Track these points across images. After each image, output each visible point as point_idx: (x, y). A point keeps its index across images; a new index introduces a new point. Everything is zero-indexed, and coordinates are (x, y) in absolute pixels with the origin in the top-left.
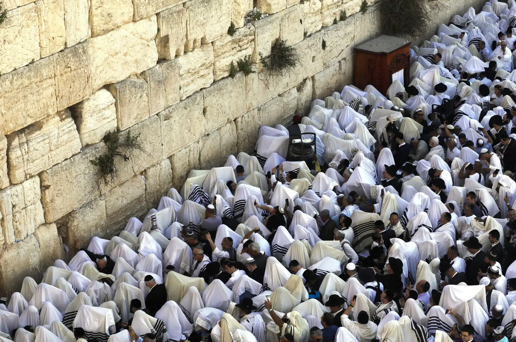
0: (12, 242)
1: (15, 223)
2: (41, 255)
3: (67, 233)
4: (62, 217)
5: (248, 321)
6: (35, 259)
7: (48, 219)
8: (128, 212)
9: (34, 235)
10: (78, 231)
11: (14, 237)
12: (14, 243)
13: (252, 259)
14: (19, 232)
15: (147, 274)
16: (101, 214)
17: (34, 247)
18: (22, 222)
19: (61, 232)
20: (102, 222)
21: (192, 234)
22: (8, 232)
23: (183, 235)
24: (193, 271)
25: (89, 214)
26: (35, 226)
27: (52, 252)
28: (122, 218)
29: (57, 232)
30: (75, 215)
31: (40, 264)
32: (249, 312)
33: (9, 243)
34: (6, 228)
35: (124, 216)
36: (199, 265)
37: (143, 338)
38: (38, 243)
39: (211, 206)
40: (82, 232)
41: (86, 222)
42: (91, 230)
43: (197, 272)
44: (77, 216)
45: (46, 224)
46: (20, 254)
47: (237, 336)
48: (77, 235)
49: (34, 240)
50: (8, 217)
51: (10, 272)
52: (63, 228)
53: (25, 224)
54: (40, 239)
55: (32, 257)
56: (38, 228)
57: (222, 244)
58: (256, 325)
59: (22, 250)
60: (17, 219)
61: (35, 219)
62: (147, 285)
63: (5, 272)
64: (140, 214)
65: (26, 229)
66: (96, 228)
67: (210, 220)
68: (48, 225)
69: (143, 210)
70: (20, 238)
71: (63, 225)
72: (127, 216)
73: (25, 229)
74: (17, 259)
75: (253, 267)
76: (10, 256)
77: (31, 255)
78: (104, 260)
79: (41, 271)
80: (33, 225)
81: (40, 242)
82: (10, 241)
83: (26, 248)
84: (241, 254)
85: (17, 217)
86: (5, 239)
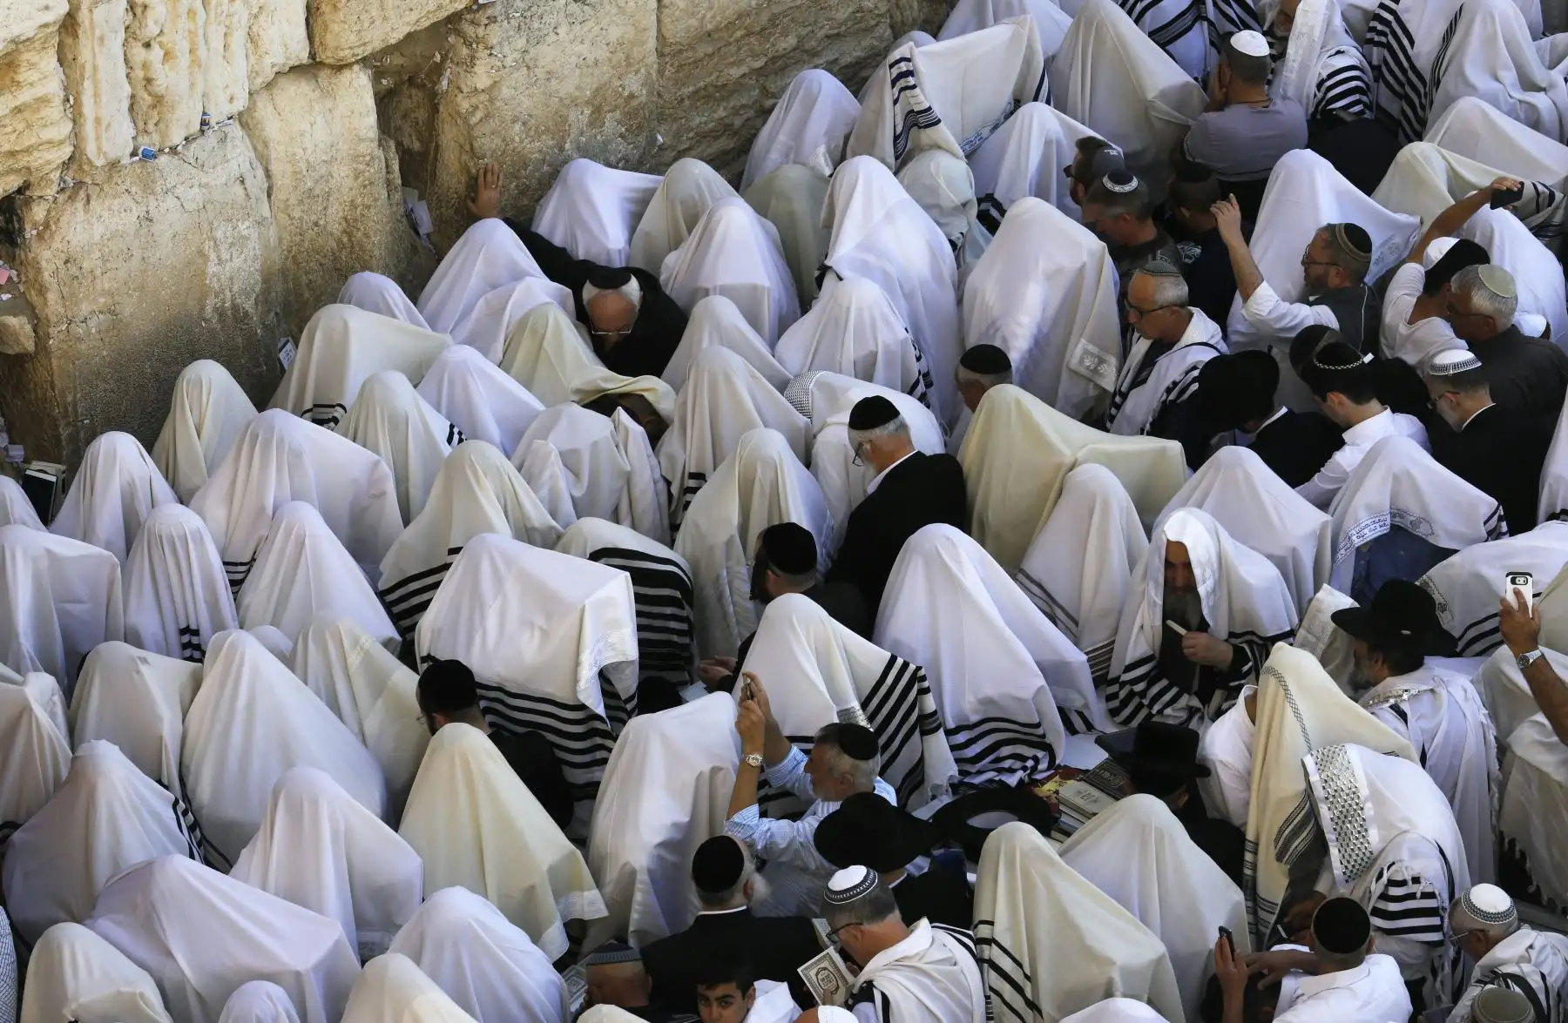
0: (112, 156)
1: (138, 53)
2: (273, 241)
3: (429, 131)
4: (409, 36)
5: (1403, 716)
6: (237, 262)
7: (330, 39)
8: (785, 34)
9: (244, 125)
10: (493, 124)
11: (127, 129)
12: (126, 161)
13: (1470, 355)
14: (158, 101)
15: (862, 391)
16: (631, 33)
17: (239, 189)
18: (182, 46)
19: (397, 120)
20: (633, 84)
21: (1127, 188)
22: (96, 95)
23: (1081, 188)
24: (1124, 396)
25: (562, 31)
26: (253, 74)
27: (336, 228)
28: (744, 69)
29: (372, 119)
30: (481, 31)
31: (266, 291)
32: (1408, 663)
33: (99, 162)
34: (88, 72)
35: (755, 56)
36: (1163, 361)
37: (806, 752)
38: (260, 173)
39: (1252, 43)
40: (518, 127)
41: (540, 73)
42: (565, 119)
43: (1143, 402)
44: (494, 41)
45: (313, 67)
46: (156, 228)
47: (1343, 783)
48: (487, 143)
49: (240, 153)
50: (100, 13)
51: (92, 323)
52: (411, 100)
53: (195, 62)
54: (277, 153)
55: (223, 248)
56: (269, 86)
57: (1308, 261)
58: (1447, 734)
59: (170, 202)
60: (152, 29)
61: (252, 38)
62: (858, 450)
63: (57, 324)
64: (852, 51)
65: (199, 89)
66: (597, 110)
67: (1236, 120)
68: (324, 74)
69: (868, 30)
70: (164, 136)
71: (411, 81)
72: (774, 59)
73: (192, 85)
74: (137, 254)
75: (1468, 404)
76: (98, 230)
77: (219, 234)
78: (625, 297)
79: (265, 327)
80: (241, 67)
81: (275, 168)
82: (106, 147)
83: (192, 197)
84: (1411, 322)
85: (150, 14)
86: (77, 135)
